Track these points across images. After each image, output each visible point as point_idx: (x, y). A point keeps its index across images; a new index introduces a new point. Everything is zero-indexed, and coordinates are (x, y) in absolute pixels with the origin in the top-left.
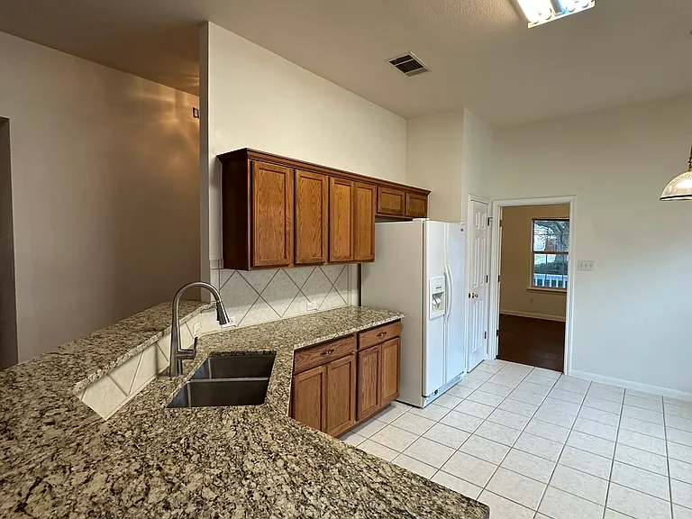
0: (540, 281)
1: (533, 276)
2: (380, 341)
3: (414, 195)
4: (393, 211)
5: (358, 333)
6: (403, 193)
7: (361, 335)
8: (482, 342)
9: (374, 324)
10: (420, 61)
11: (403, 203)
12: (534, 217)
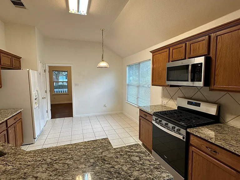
0: (57, 92)
1: (54, 90)
2: (15, 122)
3: (15, 59)
4: (8, 65)
5: (6, 121)
6: (11, 57)
7: (8, 121)
8: (46, 114)
9: (13, 115)
10: (24, 4)
11: (11, 62)
12: (53, 70)
